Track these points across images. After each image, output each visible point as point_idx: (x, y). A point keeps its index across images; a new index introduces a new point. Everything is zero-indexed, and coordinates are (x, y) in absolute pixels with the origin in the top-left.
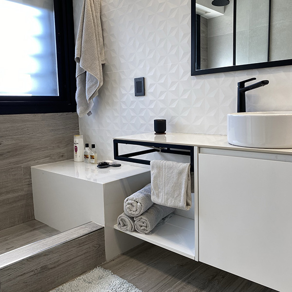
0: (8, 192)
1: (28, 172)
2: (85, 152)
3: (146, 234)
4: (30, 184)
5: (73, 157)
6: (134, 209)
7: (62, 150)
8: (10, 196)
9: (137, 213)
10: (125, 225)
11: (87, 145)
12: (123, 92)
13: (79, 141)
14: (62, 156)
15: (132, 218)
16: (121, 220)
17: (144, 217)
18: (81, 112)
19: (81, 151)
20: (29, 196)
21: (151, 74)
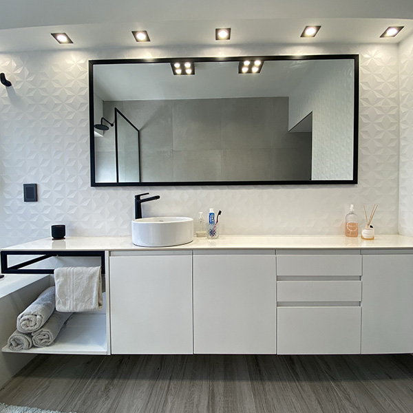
3: (48, 346)
6: (33, 324)
9: (36, 327)
10: (18, 344)
12: (8, 197)
15: (29, 334)
16: (14, 340)
21: (45, 181)
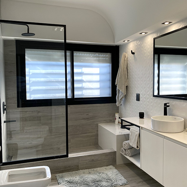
0: (89, 133)
1: (97, 126)
2: (119, 121)
3: (129, 156)
4: (97, 131)
5: (114, 122)
6: (125, 146)
7: (111, 118)
8: (90, 134)
9: (126, 148)
10: (123, 152)
11: (119, 118)
12: (133, 98)
13: (117, 116)
14: (111, 121)
15: (125, 150)
16: (122, 150)
17: (129, 150)
18: (118, 104)
19: (118, 120)
20: (97, 135)
21: (142, 93)
